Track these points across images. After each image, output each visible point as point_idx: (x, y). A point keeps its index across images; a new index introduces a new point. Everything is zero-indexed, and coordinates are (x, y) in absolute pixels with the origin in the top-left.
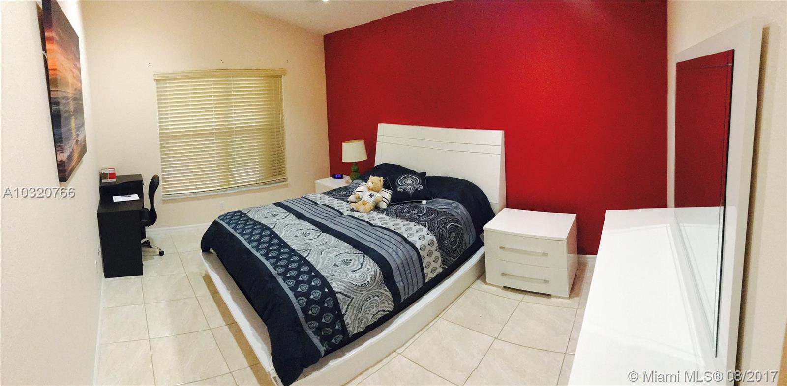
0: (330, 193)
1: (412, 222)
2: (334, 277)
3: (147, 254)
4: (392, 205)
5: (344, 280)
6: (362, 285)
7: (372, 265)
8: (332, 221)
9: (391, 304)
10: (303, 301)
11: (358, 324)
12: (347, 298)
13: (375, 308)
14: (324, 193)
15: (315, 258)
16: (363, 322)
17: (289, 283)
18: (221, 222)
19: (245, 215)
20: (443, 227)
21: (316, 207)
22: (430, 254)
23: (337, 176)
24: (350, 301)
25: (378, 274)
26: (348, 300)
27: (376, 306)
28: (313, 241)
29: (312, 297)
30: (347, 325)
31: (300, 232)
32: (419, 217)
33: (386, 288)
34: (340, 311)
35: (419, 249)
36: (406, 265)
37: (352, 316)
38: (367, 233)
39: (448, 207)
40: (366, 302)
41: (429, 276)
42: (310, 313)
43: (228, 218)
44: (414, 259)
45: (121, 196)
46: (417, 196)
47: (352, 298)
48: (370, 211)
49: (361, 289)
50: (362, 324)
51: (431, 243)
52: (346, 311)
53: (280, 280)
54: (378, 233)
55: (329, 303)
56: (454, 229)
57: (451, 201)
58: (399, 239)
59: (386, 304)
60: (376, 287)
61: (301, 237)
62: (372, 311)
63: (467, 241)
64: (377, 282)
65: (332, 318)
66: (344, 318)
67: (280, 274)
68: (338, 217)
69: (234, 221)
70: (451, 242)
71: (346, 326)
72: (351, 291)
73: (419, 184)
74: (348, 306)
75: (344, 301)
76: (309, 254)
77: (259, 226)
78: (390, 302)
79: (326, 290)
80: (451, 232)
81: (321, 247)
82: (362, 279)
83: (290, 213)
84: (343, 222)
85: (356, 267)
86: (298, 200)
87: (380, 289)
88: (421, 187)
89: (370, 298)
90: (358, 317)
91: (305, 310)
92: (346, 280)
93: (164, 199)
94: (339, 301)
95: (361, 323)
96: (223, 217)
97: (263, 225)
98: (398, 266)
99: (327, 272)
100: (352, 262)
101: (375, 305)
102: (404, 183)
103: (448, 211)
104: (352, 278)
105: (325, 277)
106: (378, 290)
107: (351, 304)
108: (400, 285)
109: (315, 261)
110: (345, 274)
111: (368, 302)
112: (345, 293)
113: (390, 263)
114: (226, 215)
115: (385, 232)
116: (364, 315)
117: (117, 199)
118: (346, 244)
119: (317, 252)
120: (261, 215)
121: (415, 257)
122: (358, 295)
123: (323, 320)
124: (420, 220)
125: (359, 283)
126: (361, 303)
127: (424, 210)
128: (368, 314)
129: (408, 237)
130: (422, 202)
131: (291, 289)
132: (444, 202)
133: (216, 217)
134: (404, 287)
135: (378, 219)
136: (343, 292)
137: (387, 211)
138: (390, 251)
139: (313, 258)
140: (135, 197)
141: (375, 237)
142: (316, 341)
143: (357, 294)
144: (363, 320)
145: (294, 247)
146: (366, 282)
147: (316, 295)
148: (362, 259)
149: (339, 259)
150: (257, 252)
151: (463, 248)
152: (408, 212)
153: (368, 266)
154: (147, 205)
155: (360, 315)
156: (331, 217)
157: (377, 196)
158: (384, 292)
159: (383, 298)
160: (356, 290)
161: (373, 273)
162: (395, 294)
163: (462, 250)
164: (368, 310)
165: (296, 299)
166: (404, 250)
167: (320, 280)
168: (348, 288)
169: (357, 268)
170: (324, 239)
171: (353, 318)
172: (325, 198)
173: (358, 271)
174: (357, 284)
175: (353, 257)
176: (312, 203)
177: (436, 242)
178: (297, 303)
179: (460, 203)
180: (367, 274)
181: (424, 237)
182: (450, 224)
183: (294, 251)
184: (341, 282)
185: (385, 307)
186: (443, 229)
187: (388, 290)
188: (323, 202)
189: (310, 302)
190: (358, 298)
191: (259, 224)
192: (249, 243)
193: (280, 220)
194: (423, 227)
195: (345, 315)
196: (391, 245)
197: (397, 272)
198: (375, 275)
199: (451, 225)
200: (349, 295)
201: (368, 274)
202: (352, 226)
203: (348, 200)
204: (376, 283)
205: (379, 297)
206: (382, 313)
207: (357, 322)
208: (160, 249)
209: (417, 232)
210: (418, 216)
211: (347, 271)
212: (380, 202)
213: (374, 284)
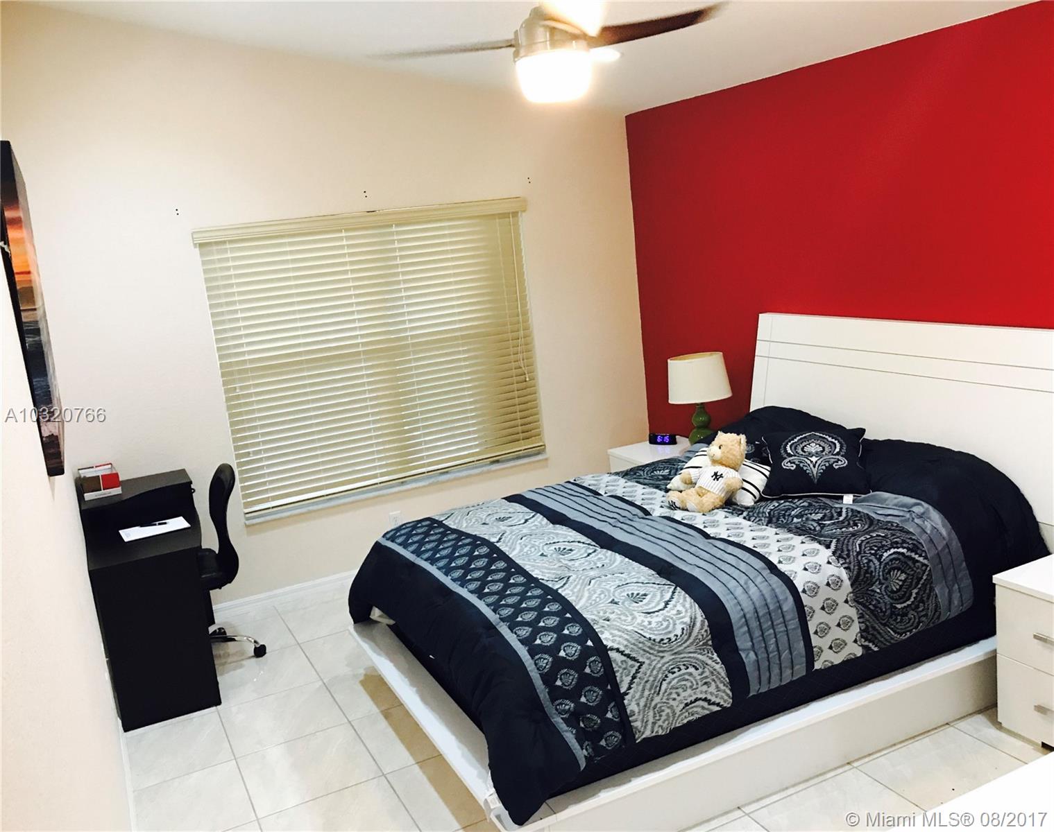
0: (632, 474)
1: (800, 535)
2: (608, 623)
3: (223, 661)
4: (767, 500)
5: (627, 628)
6: (662, 640)
7: (688, 605)
8: (625, 527)
9: (724, 692)
10: (545, 661)
11: (654, 717)
12: (631, 662)
13: (689, 691)
14: (617, 474)
15: (575, 590)
16: (664, 714)
17: (519, 633)
18: (389, 544)
19: (440, 524)
20: (872, 554)
21: (595, 500)
22: (829, 607)
23: (659, 440)
24: (636, 668)
25: (698, 625)
26: (632, 666)
27: (691, 687)
28: (577, 563)
29: (562, 654)
30: (631, 716)
31: (553, 548)
32: (822, 528)
33: (715, 656)
34: (616, 686)
35: (800, 590)
36: (766, 616)
37: (640, 698)
38: (693, 550)
39: (901, 514)
40: (671, 676)
41: (823, 658)
42: (559, 683)
43: (404, 535)
44: (785, 608)
45: (141, 526)
46: (832, 483)
47: (642, 664)
48: (713, 510)
49: (660, 647)
50: (663, 718)
51: (834, 584)
52: (630, 688)
53: (504, 630)
54: (714, 551)
55: (594, 667)
56: (903, 563)
57: (913, 501)
58: (759, 564)
59: (713, 689)
60: (692, 649)
61: (554, 556)
62: (683, 694)
63: (942, 601)
64: (695, 640)
65: (599, 697)
66: (626, 702)
67: (502, 620)
68: (638, 520)
69: (416, 539)
70: (892, 592)
71: (628, 717)
72: (640, 648)
73: (838, 454)
74: (634, 677)
75: (624, 666)
76: (564, 584)
77: (468, 541)
78: (721, 686)
79: (590, 643)
80: (894, 569)
81: (592, 573)
82: (663, 629)
83: (538, 512)
84: (647, 530)
85: (655, 607)
86: (558, 487)
87: (701, 654)
88: (843, 463)
89: (680, 670)
90: (653, 704)
91: (548, 679)
92: (630, 628)
93: (247, 522)
94: (614, 665)
95: (661, 716)
96: (392, 535)
97: (475, 538)
98: (744, 616)
99: (596, 613)
100: (648, 598)
101: (689, 684)
102: (800, 451)
103: (897, 520)
104: (644, 626)
105: (590, 621)
106: (695, 655)
107: (639, 675)
108: (749, 658)
109: (576, 594)
110: (630, 618)
111: (675, 675)
112: (627, 652)
113: (727, 606)
114: (398, 529)
115: (731, 549)
116: (664, 700)
117: (131, 534)
118: (643, 567)
119: (581, 581)
120: (473, 521)
121: (789, 604)
122: (653, 658)
123: (583, 699)
124: (822, 533)
125: (656, 635)
126: (660, 676)
127: (840, 514)
128: (674, 699)
129: (780, 562)
130: (841, 498)
131: (523, 642)
132: (896, 501)
133: (378, 537)
134: (758, 661)
135: (723, 525)
136: (622, 648)
137: (750, 513)
138: (732, 584)
139: (572, 590)
140: (179, 523)
141: (707, 557)
142: (570, 737)
143: (652, 656)
144: (663, 711)
145: (535, 573)
146: (671, 636)
147: (570, 651)
148: (670, 594)
149: (622, 592)
150: (463, 587)
151: (926, 615)
152: (800, 516)
153: (679, 607)
154: (210, 540)
155: (657, 699)
156: (622, 519)
157: (731, 476)
158: (710, 662)
159: (707, 673)
160: (649, 647)
161: (687, 620)
162: (736, 673)
163: (923, 619)
164: (674, 691)
165: (532, 659)
166: (763, 586)
167: (581, 626)
168: (633, 641)
169: (656, 609)
170: (599, 559)
171: (642, 703)
172: (620, 482)
173: (657, 613)
174: (653, 637)
175: (652, 589)
176: (587, 493)
177: (847, 583)
178: (534, 666)
179: (935, 507)
180: (674, 621)
181: (817, 568)
182: (892, 551)
183: (536, 580)
184: (619, 631)
185: (711, 694)
186: (872, 558)
187: (719, 660)
188: (612, 491)
189: (559, 664)
190: (654, 665)
191: (468, 536)
192: (446, 574)
193: (514, 528)
194: (822, 548)
195: (627, 694)
196: (736, 574)
197: (741, 627)
198: (692, 625)
199: (894, 553)
200: (633, 655)
201: (678, 622)
202: (663, 536)
203: (668, 487)
204: (690, 641)
205: (697, 669)
206: (705, 704)
207: (651, 713)
208: (255, 642)
209: (804, 555)
210: (819, 524)
211: (635, 613)
212: (737, 490)
213: (688, 643)
